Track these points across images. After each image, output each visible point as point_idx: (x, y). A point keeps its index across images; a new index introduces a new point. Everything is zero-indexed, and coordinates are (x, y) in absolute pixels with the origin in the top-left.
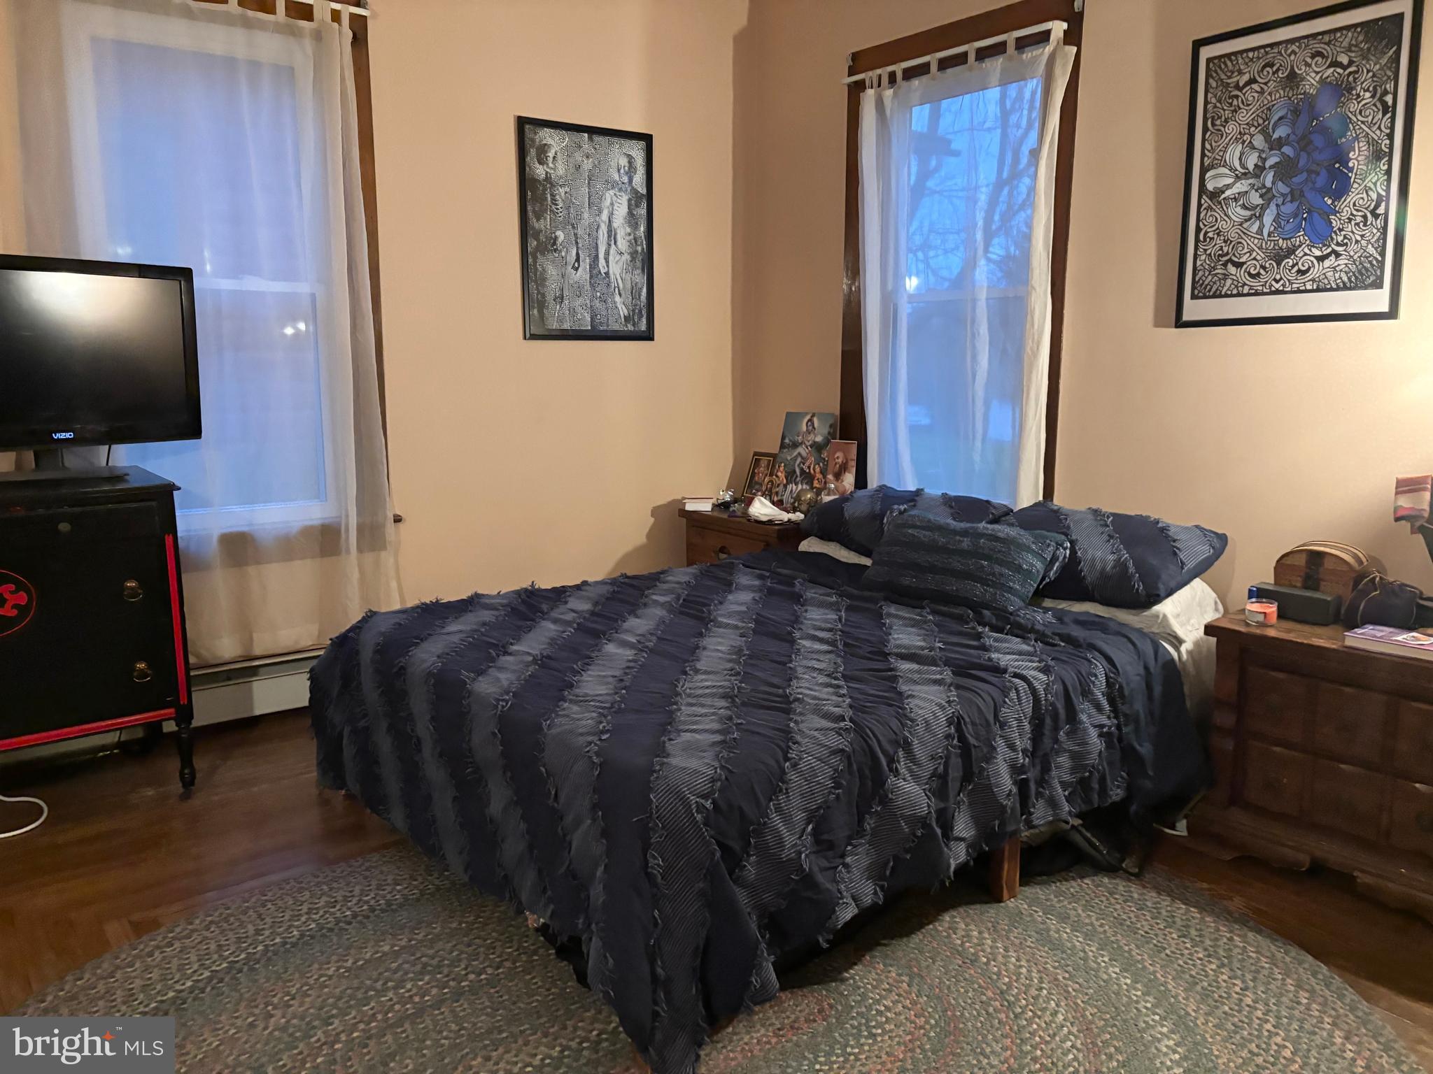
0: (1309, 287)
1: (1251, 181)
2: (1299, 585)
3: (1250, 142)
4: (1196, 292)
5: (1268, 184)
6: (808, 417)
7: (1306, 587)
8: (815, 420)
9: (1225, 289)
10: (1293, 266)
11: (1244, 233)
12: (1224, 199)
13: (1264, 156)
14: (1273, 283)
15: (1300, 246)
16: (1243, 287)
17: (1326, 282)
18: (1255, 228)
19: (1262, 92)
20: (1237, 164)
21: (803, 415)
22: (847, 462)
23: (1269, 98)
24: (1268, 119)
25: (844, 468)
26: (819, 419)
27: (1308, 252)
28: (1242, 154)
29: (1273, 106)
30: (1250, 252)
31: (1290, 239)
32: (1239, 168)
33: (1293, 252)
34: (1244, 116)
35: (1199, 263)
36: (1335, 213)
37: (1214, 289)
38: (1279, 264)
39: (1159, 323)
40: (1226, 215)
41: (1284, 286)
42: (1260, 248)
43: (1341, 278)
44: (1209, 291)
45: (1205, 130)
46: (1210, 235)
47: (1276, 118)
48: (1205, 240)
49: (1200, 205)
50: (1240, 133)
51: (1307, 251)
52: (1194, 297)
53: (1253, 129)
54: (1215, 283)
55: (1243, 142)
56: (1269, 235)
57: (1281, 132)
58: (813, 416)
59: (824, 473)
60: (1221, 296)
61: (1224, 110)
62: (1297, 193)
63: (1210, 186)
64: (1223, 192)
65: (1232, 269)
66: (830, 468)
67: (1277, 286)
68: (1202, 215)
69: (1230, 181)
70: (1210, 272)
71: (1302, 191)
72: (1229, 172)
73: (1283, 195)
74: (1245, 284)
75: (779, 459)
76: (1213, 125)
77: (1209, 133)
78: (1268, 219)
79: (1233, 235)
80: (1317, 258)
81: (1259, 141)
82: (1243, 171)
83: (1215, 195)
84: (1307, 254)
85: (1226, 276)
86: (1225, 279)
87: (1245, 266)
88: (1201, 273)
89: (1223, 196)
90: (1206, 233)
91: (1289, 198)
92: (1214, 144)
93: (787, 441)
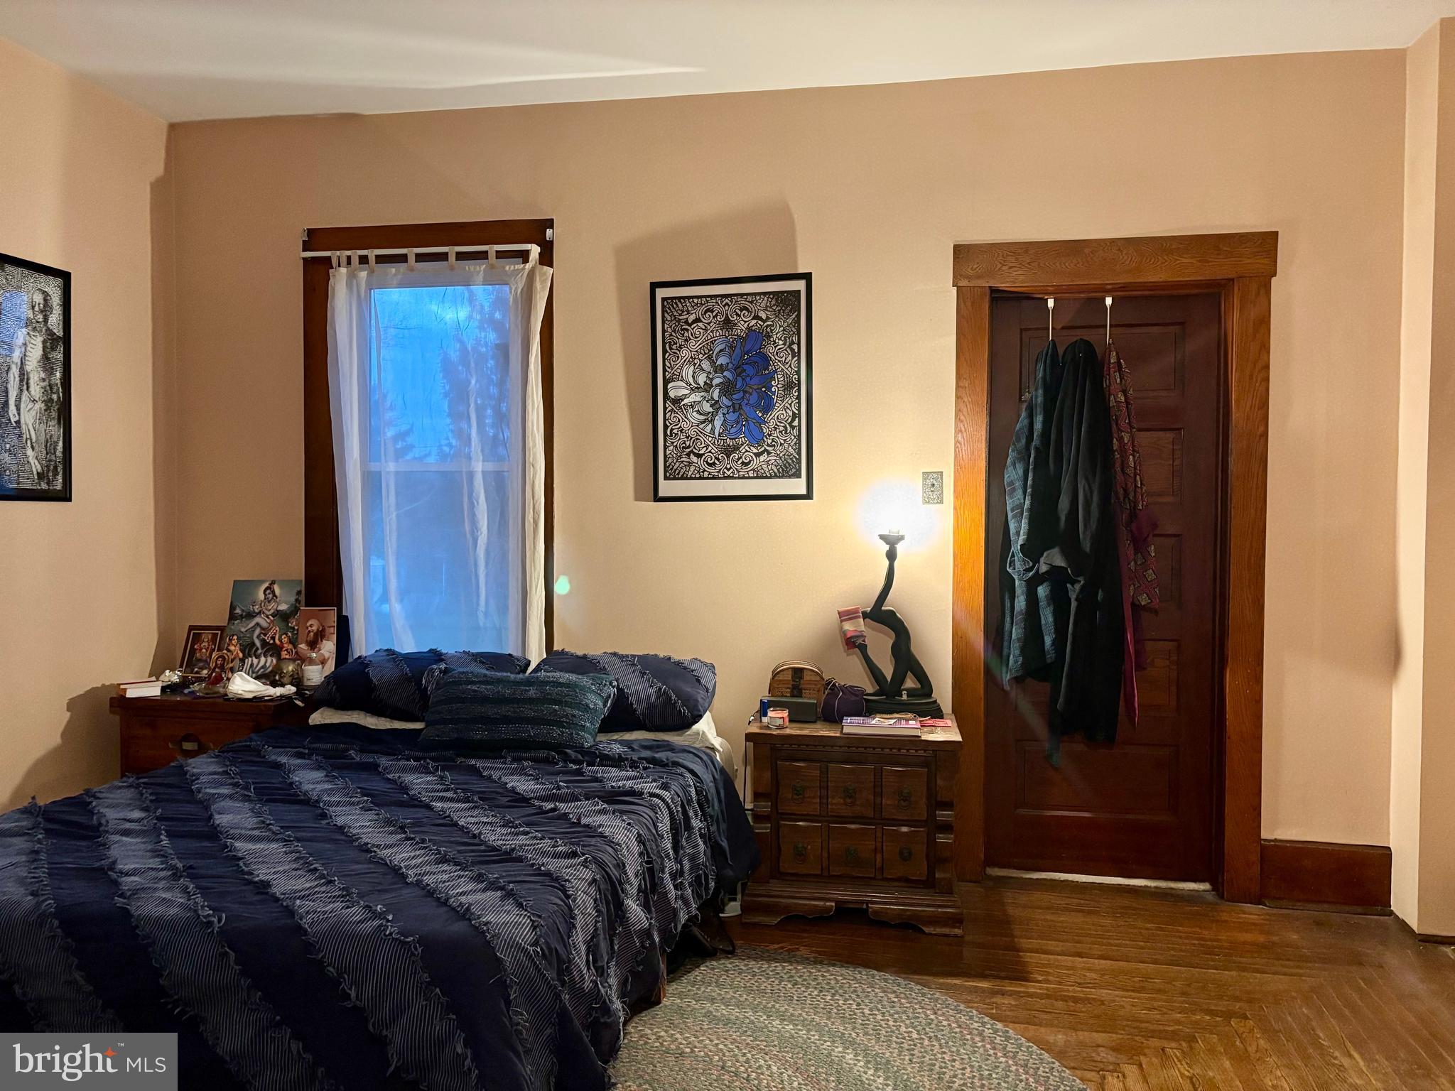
0: (751, 475)
1: (702, 394)
2: (788, 695)
3: (700, 365)
4: (668, 475)
5: (716, 397)
6: (266, 585)
7: (793, 696)
8: (277, 589)
9: (690, 473)
10: (739, 459)
11: (701, 433)
12: (684, 405)
13: (711, 376)
14: (725, 470)
15: (742, 445)
16: (703, 472)
17: (762, 471)
18: (709, 428)
19: (706, 330)
20: (691, 380)
21: (256, 583)
22: (324, 630)
23: (711, 334)
24: (712, 350)
25: (321, 635)
26: (281, 588)
27: (749, 450)
28: (694, 373)
29: (715, 340)
30: (707, 446)
31: (735, 439)
32: (693, 383)
33: (738, 448)
34: (693, 345)
35: (668, 452)
36: (765, 423)
37: (681, 473)
38: (728, 457)
39: (639, 497)
40: (686, 417)
41: (733, 473)
42: (714, 444)
43: (772, 470)
44: (678, 474)
45: (665, 352)
46: (675, 431)
47: (717, 350)
48: (671, 436)
49: (665, 408)
50: (691, 357)
51: (747, 448)
52: (666, 478)
53: (701, 355)
54: (681, 468)
55: (695, 364)
56: (719, 436)
57: (722, 360)
58: (273, 583)
59: (294, 642)
60: (687, 478)
61: (678, 339)
62: (737, 407)
63: (672, 394)
64: (683, 400)
65: (694, 459)
66: (302, 636)
67: (729, 473)
68: (667, 416)
69: (687, 392)
70: (678, 459)
71: (740, 405)
72: (686, 386)
73: (727, 407)
74: (705, 471)
75: (228, 632)
76: (671, 349)
77: (668, 354)
78: (718, 422)
79: (692, 433)
80: (754, 454)
81: (706, 365)
82: (696, 386)
83: (677, 401)
84: (748, 451)
85: (690, 464)
86: (689, 466)
87: (704, 457)
88: (670, 461)
89: (683, 403)
90: (672, 430)
91: (731, 410)
92: (672, 363)
93: (238, 611)
